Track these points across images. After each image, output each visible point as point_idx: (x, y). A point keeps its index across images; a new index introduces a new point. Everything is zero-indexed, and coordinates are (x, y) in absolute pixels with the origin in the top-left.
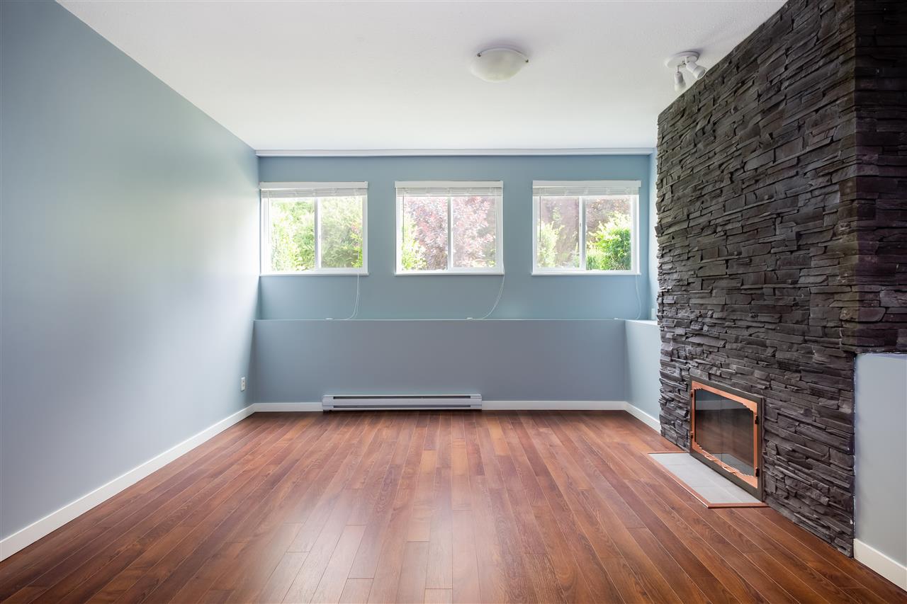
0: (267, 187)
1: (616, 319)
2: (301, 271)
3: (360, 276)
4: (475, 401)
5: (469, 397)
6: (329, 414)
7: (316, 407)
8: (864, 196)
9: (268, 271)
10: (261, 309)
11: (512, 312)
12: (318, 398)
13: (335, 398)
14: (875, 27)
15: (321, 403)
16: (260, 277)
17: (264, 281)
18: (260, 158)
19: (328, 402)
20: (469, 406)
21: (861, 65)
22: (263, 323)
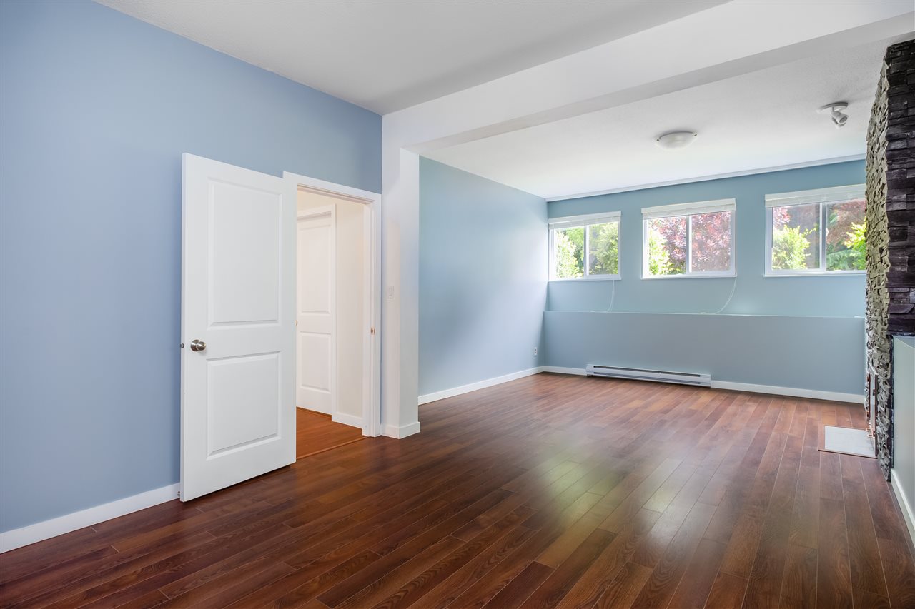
0: (554, 222)
1: (856, 317)
2: (579, 277)
3: (615, 281)
4: (705, 379)
5: (699, 376)
6: (590, 377)
7: (583, 372)
8: (895, 224)
9: (554, 277)
10: (549, 304)
11: (743, 308)
12: (583, 366)
13: (595, 367)
14: (906, 103)
15: (584, 370)
16: (548, 283)
17: (551, 285)
18: (548, 202)
19: (589, 369)
20: (699, 383)
21: (892, 133)
22: (550, 313)
